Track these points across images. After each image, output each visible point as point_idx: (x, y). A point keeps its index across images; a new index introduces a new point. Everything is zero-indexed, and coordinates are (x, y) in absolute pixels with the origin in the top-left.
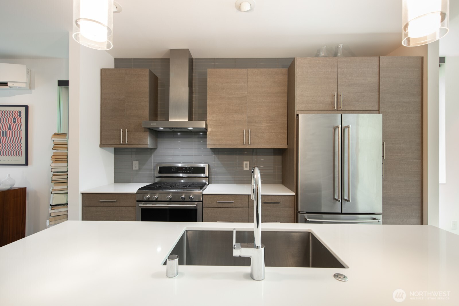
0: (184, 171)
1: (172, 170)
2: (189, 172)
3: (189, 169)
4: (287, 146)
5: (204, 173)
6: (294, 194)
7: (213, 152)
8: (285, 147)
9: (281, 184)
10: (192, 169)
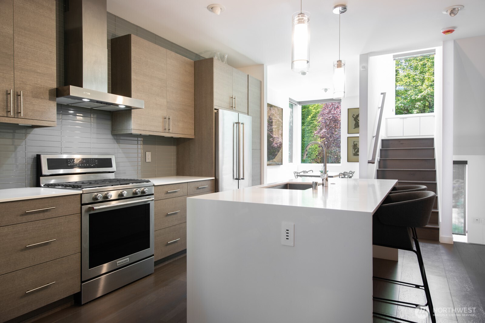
0: (86, 165)
1: (69, 164)
2: (92, 165)
3: (93, 162)
4: (194, 136)
5: (111, 166)
6: (214, 178)
7: (115, 139)
8: (193, 137)
9: (176, 175)
10: (97, 162)
